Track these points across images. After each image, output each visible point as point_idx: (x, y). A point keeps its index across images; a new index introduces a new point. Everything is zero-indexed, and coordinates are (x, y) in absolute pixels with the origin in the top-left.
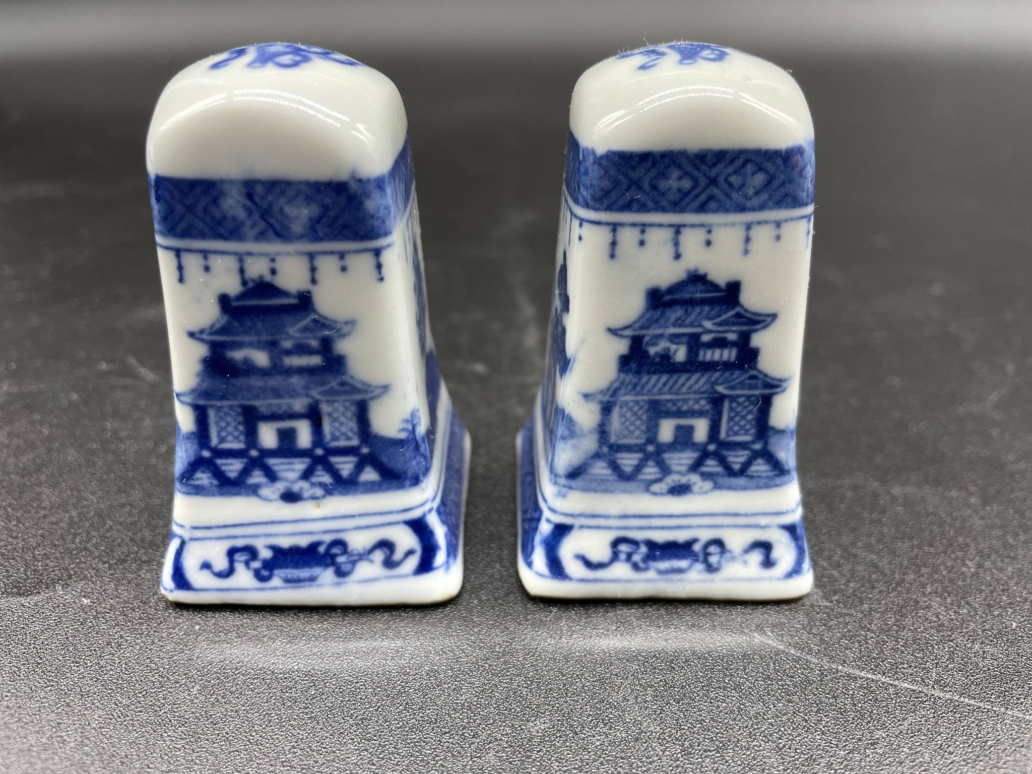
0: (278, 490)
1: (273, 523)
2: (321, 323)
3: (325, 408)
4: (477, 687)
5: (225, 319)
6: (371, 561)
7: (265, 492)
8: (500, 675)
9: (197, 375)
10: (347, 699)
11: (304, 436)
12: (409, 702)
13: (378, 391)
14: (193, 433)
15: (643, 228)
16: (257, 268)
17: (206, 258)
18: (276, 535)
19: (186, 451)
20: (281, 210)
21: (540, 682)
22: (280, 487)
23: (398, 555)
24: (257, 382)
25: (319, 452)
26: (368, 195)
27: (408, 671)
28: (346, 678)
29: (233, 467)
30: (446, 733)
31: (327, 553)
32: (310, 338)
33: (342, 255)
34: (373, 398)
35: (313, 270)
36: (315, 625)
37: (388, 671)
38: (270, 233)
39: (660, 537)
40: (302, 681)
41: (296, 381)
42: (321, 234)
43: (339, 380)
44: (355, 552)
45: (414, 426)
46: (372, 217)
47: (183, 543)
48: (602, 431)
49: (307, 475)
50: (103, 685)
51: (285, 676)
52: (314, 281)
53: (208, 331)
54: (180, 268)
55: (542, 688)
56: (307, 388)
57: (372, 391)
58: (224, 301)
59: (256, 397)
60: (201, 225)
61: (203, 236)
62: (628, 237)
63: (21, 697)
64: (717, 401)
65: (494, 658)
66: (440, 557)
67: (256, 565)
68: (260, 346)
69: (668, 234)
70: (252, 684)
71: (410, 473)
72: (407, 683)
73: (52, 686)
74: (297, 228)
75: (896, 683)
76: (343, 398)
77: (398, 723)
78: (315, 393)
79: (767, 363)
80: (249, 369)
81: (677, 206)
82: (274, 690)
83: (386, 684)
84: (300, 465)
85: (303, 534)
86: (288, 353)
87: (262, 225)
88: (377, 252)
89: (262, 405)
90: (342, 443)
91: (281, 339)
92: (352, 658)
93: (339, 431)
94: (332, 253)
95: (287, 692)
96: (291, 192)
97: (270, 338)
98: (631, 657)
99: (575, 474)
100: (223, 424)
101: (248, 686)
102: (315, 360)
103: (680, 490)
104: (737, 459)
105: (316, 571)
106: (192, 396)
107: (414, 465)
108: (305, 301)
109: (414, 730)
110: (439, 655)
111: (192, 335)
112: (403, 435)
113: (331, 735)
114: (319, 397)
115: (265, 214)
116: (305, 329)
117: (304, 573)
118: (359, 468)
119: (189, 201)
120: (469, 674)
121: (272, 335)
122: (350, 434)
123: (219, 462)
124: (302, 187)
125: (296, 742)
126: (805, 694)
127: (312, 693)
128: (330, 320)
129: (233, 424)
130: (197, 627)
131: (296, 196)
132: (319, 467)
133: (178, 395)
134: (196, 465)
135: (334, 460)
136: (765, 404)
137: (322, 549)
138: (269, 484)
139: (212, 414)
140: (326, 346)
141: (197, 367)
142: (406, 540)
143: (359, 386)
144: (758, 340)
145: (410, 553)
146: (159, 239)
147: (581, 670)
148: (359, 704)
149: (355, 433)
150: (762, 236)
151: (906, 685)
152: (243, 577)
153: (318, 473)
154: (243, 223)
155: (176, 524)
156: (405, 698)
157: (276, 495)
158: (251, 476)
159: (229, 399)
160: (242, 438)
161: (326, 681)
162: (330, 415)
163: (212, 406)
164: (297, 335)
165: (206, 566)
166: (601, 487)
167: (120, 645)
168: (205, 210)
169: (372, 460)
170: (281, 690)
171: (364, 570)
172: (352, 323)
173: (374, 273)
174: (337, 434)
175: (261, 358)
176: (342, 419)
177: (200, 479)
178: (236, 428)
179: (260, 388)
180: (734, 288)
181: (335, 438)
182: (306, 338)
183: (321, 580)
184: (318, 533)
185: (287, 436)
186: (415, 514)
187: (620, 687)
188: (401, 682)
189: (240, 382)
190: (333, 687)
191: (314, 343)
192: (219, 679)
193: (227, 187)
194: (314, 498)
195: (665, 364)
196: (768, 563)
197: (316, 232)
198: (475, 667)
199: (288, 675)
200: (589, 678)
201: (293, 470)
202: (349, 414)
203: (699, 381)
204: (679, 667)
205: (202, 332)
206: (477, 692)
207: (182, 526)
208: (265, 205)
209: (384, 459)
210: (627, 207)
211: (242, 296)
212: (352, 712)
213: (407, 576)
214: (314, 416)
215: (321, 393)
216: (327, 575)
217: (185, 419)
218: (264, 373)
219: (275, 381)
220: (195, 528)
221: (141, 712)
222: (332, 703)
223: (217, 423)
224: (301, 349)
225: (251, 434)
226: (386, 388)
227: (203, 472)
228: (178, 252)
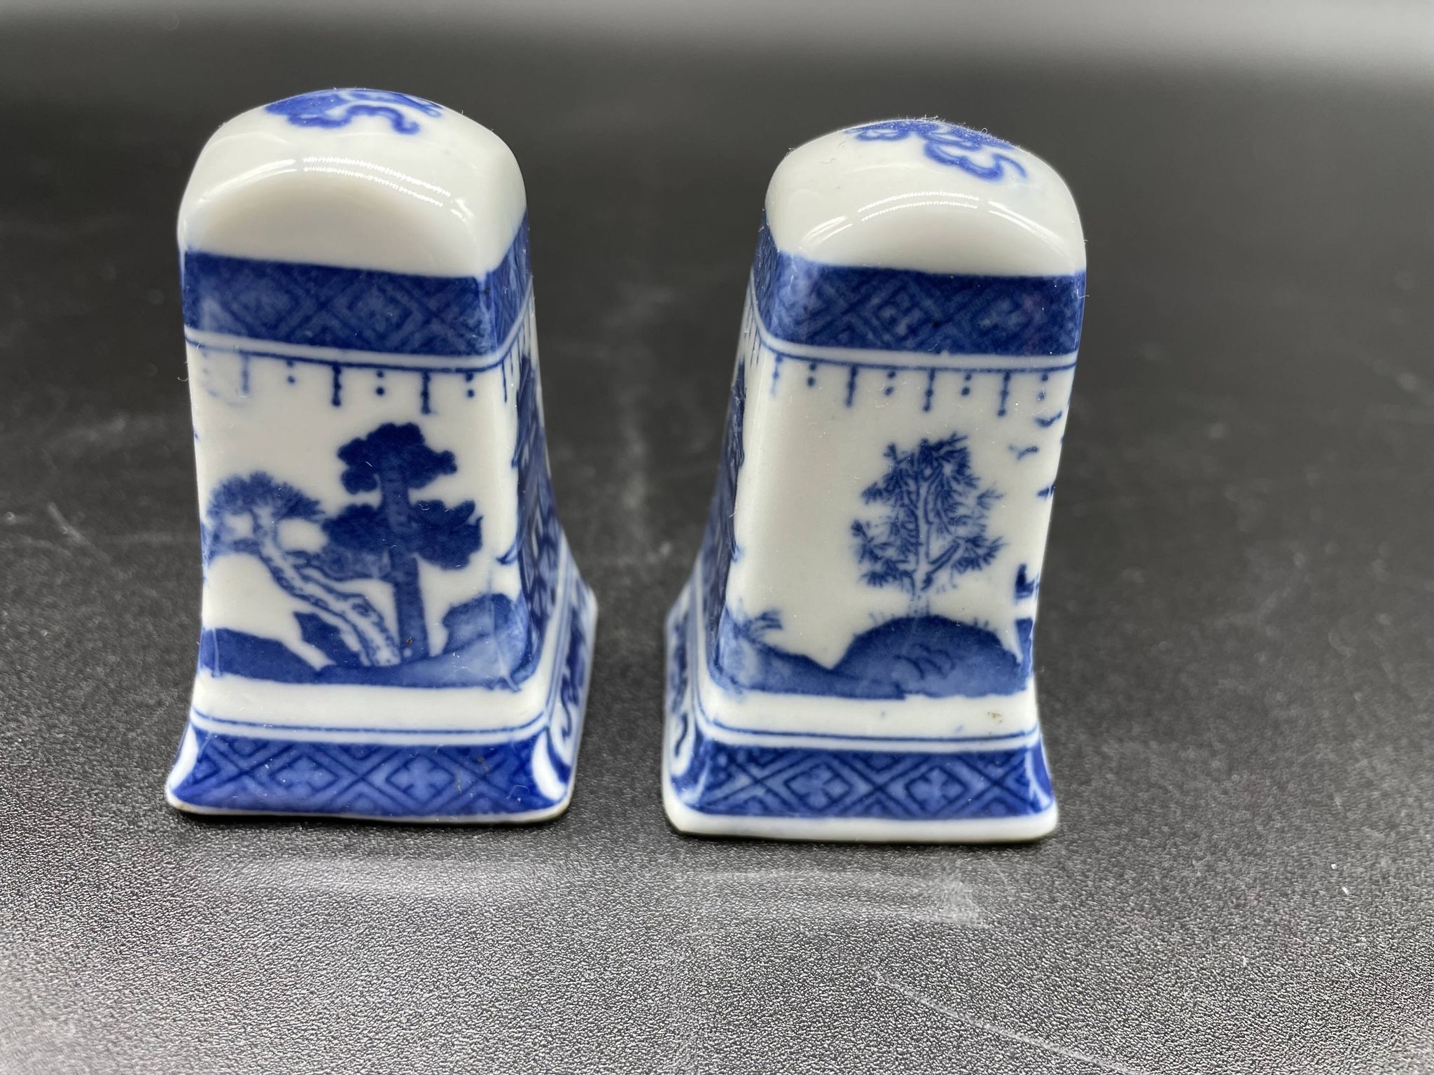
8: (510, 1025)
10: (289, 1055)
12: (377, 1062)
21: (564, 1039)
27: (381, 1014)
28: (292, 1022)
37: (353, 1015)
40: (229, 1024)
51: (206, 1016)
55: (568, 1048)
65: (505, 999)
70: (157, 1026)
82: (189, 1038)
83: (347, 1033)
92: (305, 991)
95: (205, 1041)
101: (151, 1029)
120: (466, 1022)
127: (241, 1044)
148: (305, 1063)
156: (371, 1056)
161: (262, 1026)
170: (198, 1037)
187: (675, 1051)
188: (369, 1032)
190: (271, 1036)
198: (477, 1012)
199: (209, 1015)
200: (634, 1035)
206: (474, 1051)
222: (266, 1059)
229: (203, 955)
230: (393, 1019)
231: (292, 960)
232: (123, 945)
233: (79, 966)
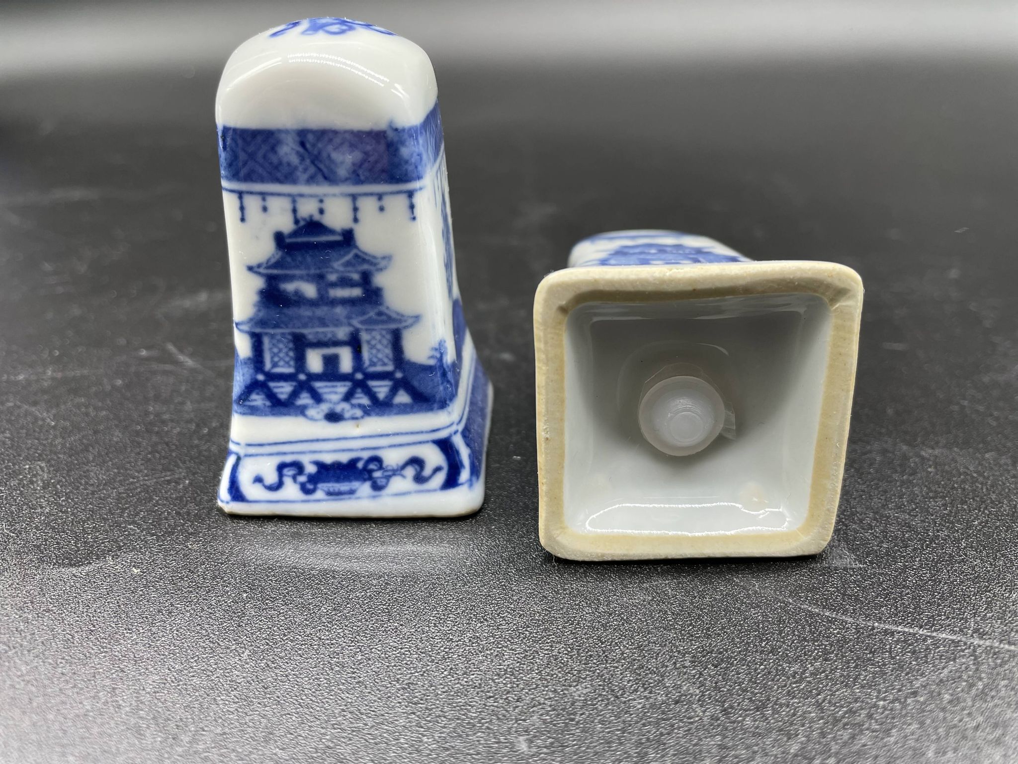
0: (322, 410)
1: (317, 440)
2: (361, 258)
3: (364, 336)
5: (280, 254)
6: (404, 477)
7: (311, 412)
8: (540, 642)
9: (255, 305)
10: (393, 664)
11: (346, 364)
12: (453, 667)
13: (410, 321)
14: (249, 359)
16: (307, 209)
17: (264, 199)
18: (320, 452)
19: (243, 375)
20: (329, 156)
21: (580, 650)
22: (325, 408)
23: (427, 472)
24: (306, 312)
25: (359, 376)
26: (402, 143)
27: (451, 637)
28: (391, 644)
29: (284, 390)
31: (365, 468)
32: (351, 272)
33: (380, 197)
34: (406, 327)
35: (355, 209)
37: (432, 638)
38: (320, 177)
40: (349, 646)
41: (339, 311)
42: (362, 178)
43: (376, 310)
44: (389, 468)
45: (442, 354)
46: (407, 162)
47: (239, 459)
49: (348, 397)
51: (332, 642)
52: (356, 220)
53: (265, 265)
54: (242, 208)
56: (349, 317)
57: (405, 321)
58: (279, 238)
59: (305, 326)
60: (260, 170)
61: (262, 180)
65: (533, 626)
66: (465, 475)
67: (302, 479)
68: (310, 278)
70: (300, 649)
71: (438, 397)
74: (342, 172)
76: (380, 327)
78: (356, 323)
80: (299, 300)
82: (322, 656)
83: (430, 650)
84: (342, 388)
85: (343, 450)
86: (333, 285)
87: (312, 170)
88: (410, 194)
89: (310, 333)
90: (379, 368)
91: (327, 272)
92: (396, 624)
93: (376, 357)
94: (371, 194)
95: (334, 658)
96: (337, 140)
97: (318, 272)
100: (275, 350)
101: (296, 651)
102: (357, 292)
105: (355, 485)
106: (250, 325)
107: (441, 390)
108: (348, 237)
111: (250, 269)
112: (432, 362)
114: (359, 326)
115: (316, 159)
116: (348, 264)
117: (344, 487)
118: (394, 391)
119: (251, 149)
120: (510, 641)
121: (319, 268)
122: (386, 360)
123: (272, 384)
124: (347, 136)
127: (359, 658)
128: (370, 255)
129: (285, 350)
131: (342, 144)
132: (359, 390)
133: (237, 324)
134: (252, 387)
135: (372, 383)
137: (360, 465)
138: (315, 405)
139: (266, 341)
140: (366, 279)
141: (255, 298)
142: (434, 457)
143: (394, 315)
145: (438, 469)
146: (224, 183)
148: (405, 669)
149: (390, 360)
152: (291, 490)
153: (357, 395)
154: (296, 168)
155: (233, 442)
156: (449, 663)
157: (321, 416)
158: (299, 398)
159: (281, 328)
160: (292, 363)
161: (371, 647)
162: (368, 342)
163: (266, 334)
164: (341, 269)
165: (258, 480)
168: (265, 157)
169: (405, 384)
170: (328, 655)
171: (398, 484)
172: (388, 258)
173: (406, 213)
174: (375, 360)
175: (310, 290)
176: (379, 346)
177: (255, 400)
178: (287, 355)
179: (309, 317)
181: (373, 364)
182: (349, 272)
183: (358, 494)
184: (357, 450)
185: (331, 362)
186: (442, 435)
187: (658, 654)
188: (445, 648)
189: (291, 311)
190: (379, 652)
191: (356, 277)
193: (283, 136)
194: (354, 418)
197: (358, 175)
198: (516, 635)
199: (334, 641)
200: (627, 646)
201: (336, 393)
202: (385, 342)
205: (259, 266)
206: (518, 658)
207: (238, 444)
208: (316, 152)
209: (415, 383)
211: (295, 234)
213: (435, 490)
214: (355, 343)
215: (362, 322)
216: (365, 488)
217: (242, 345)
218: (313, 303)
219: (321, 311)
220: (249, 445)
222: (378, 668)
223: (270, 349)
224: (345, 282)
225: (300, 360)
226: (417, 318)
227: (258, 394)
228: (240, 194)
229: (323, 604)
230: (460, 640)
231: (384, 605)
232: (268, 600)
233: (240, 614)
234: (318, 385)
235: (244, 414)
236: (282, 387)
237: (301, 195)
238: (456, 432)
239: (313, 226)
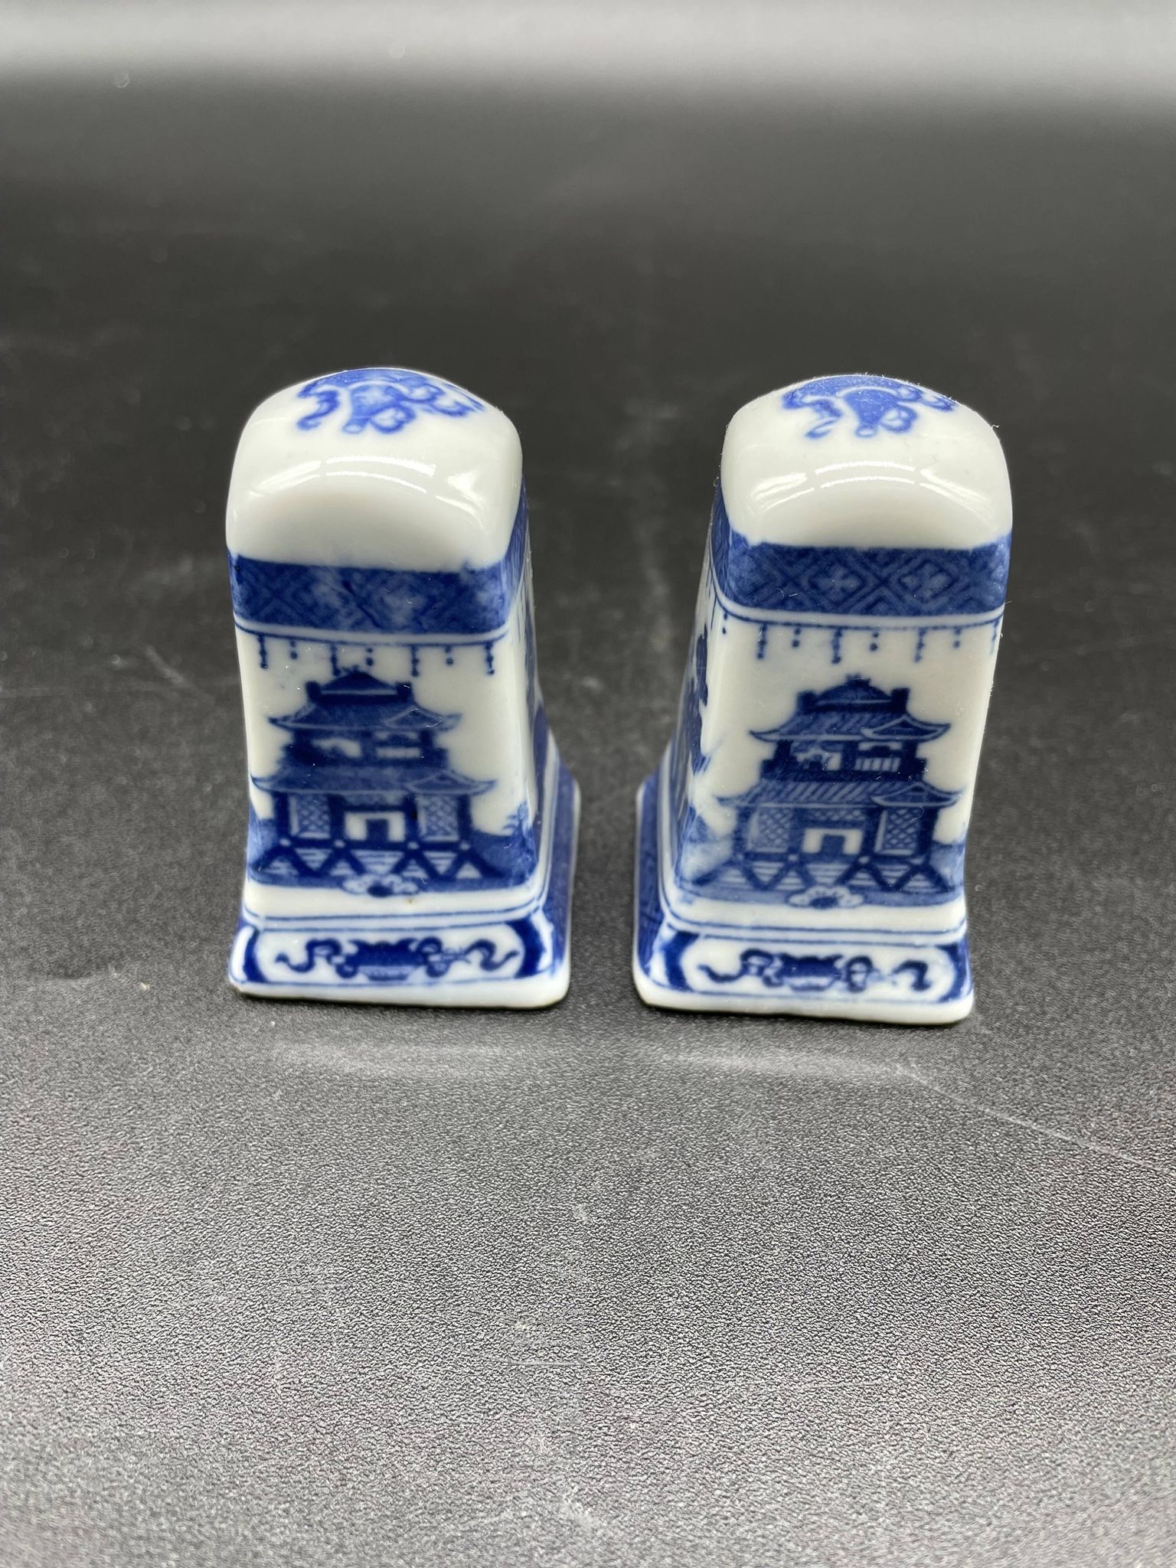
0: (365, 883)
1: (359, 917)
2: (422, 716)
3: (421, 801)
4: (583, 1107)
5: (313, 707)
6: (468, 962)
7: (351, 884)
9: (278, 762)
11: (397, 828)
13: (482, 787)
14: (270, 821)
15: (798, 627)
16: (352, 658)
17: (293, 644)
18: (362, 930)
19: (262, 838)
20: (382, 600)
22: (368, 880)
23: (498, 957)
24: (346, 772)
25: (413, 846)
26: (481, 587)
29: (315, 858)
30: (549, 1156)
31: (419, 951)
32: (407, 730)
33: (448, 648)
34: (476, 794)
35: (415, 661)
36: (404, 1027)
38: (368, 622)
39: (798, 951)
41: (389, 772)
42: (425, 626)
43: (438, 774)
44: (450, 952)
45: (521, 822)
46: (485, 609)
47: (256, 935)
48: (738, 838)
49: (398, 869)
50: (176, 1086)
52: (415, 673)
53: (293, 719)
54: (263, 653)
56: (402, 780)
57: (476, 787)
58: (312, 689)
59: (345, 787)
60: (289, 611)
61: (291, 622)
62: (780, 637)
63: (86, 1097)
64: (873, 813)
66: (546, 960)
67: (339, 960)
68: (351, 735)
69: (827, 636)
71: (514, 871)
72: (507, 1098)
73: (120, 1085)
74: (399, 619)
75: (1048, 1132)
76: (443, 792)
77: (498, 1143)
78: (411, 786)
79: (936, 775)
80: (337, 759)
81: (840, 606)
84: (391, 859)
85: (392, 930)
86: (383, 744)
87: (359, 615)
88: (488, 645)
89: (350, 796)
90: (439, 838)
91: (375, 730)
93: (437, 825)
94: (437, 645)
96: (393, 582)
97: (363, 728)
98: (757, 1081)
99: (704, 880)
100: (305, 813)
102: (413, 753)
103: (824, 903)
104: (893, 873)
105: (406, 969)
106: (271, 783)
107: (519, 863)
108: (404, 693)
109: (515, 1151)
110: (543, 1067)
111: (273, 721)
112: (508, 832)
113: (427, 1152)
114: (414, 790)
115: (363, 603)
116: (403, 721)
117: (392, 971)
118: (458, 864)
119: (277, 585)
121: (366, 725)
122: (449, 829)
123: (300, 851)
124: (407, 578)
125: (390, 1158)
126: (943, 1140)
128: (432, 713)
129: (318, 813)
130: (273, 1023)
131: (399, 587)
132: (413, 862)
133: (254, 780)
134: (274, 852)
135: (430, 855)
136: (929, 819)
137: (413, 947)
138: (356, 877)
139: (293, 803)
140: (426, 739)
141: (280, 754)
142: (507, 941)
143: (461, 780)
144: (925, 751)
145: (511, 955)
146: (238, 619)
147: (699, 1094)
149: (454, 828)
150: (938, 643)
151: (1058, 1135)
152: (324, 972)
153: (411, 867)
154: (337, 611)
155: (248, 911)
157: (363, 889)
158: (335, 867)
159: (314, 788)
160: (327, 828)
162: (427, 808)
163: (293, 794)
164: (394, 726)
165: (282, 958)
166: (732, 895)
167: (189, 1041)
168: (295, 596)
169: (473, 857)
171: (459, 970)
172: (456, 717)
173: (484, 667)
174: (434, 828)
175: (352, 748)
176: (440, 813)
177: (278, 868)
178: (320, 818)
179: (350, 778)
180: (901, 696)
181: (431, 832)
182: (404, 730)
183: (410, 980)
184: (409, 930)
185: (378, 828)
186: (519, 915)
189: (328, 771)
191: (413, 736)
192: (302, 1084)
193: (320, 574)
194: (405, 893)
195: (816, 772)
196: (921, 985)
197: (420, 623)
201: (383, 864)
202: (448, 809)
203: (854, 791)
204: (807, 1098)
205: (285, 718)
207: (255, 915)
208: (364, 594)
209: (486, 856)
210: (781, 605)
211: (332, 685)
212: (448, 1128)
213: (507, 979)
214: (409, 809)
215: (419, 786)
216: (419, 974)
217: (261, 804)
218: (354, 763)
219: (367, 772)
220: (270, 918)
221: (220, 1117)
223: (299, 812)
224: (397, 741)
225: (337, 826)
226: (491, 784)
227: (281, 861)
228: (261, 637)
234: (359, 854)
235: (263, 882)
236: (313, 854)
237: (344, 643)
238: (536, 910)
239: (358, 678)
